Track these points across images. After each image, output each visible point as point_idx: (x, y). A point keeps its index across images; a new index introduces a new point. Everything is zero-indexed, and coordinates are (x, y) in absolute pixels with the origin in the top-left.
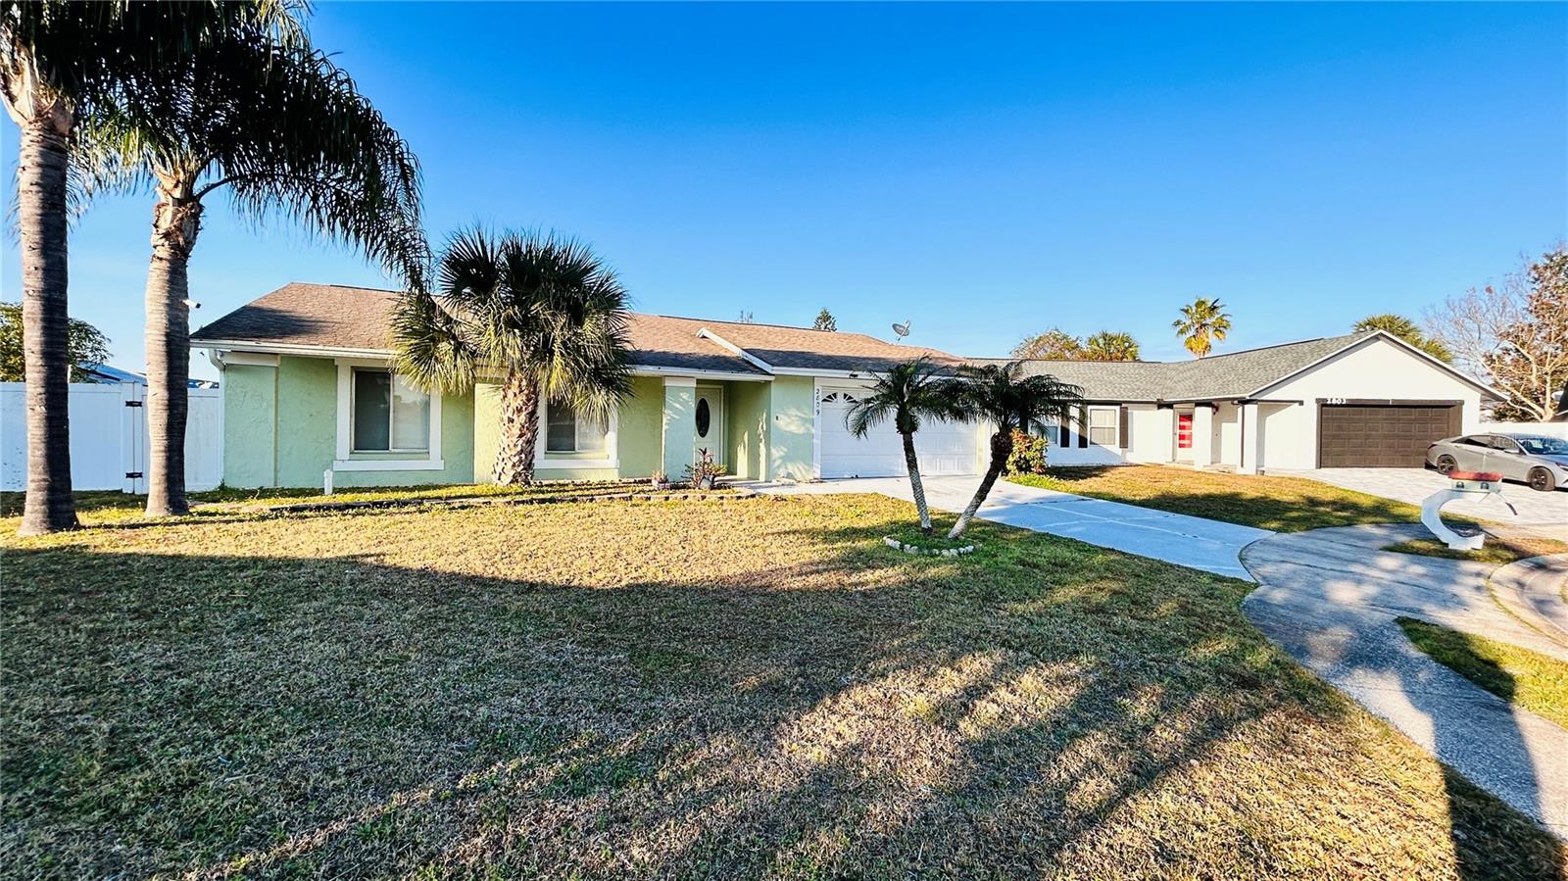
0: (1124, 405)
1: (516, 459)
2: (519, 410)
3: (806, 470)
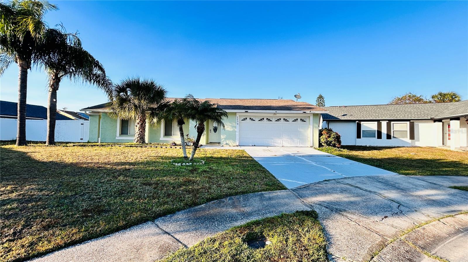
0: (411, 121)
1: (138, 136)
2: (138, 124)
3: (233, 142)
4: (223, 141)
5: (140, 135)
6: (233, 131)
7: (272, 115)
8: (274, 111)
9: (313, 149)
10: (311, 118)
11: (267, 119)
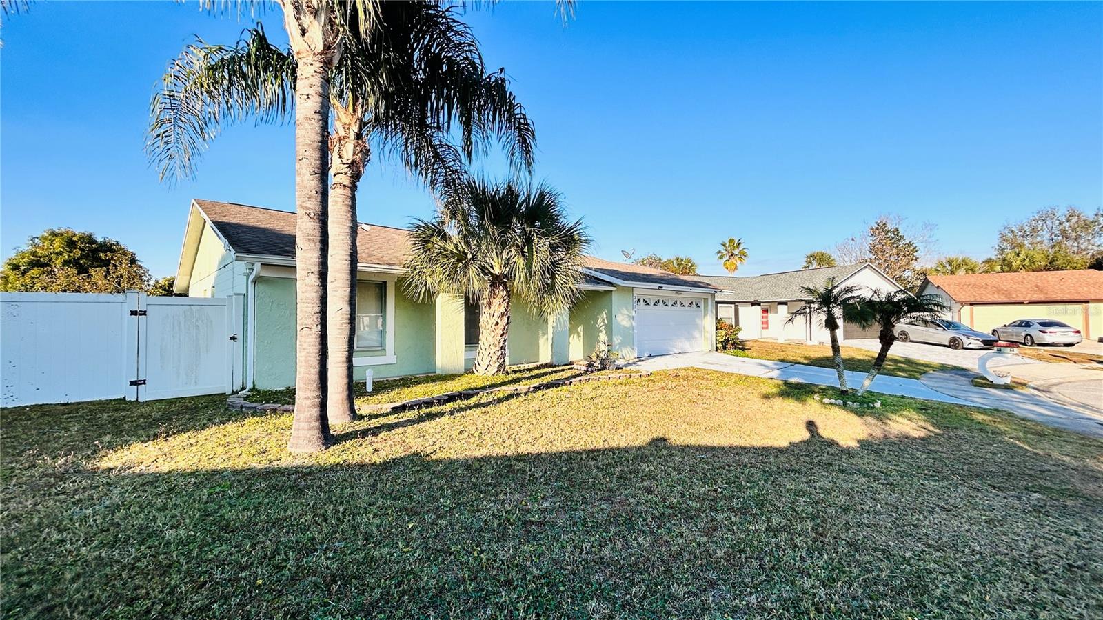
0: (736, 304)
3: (631, 352)
6: (630, 327)
9: (711, 355)
11: (664, 302)
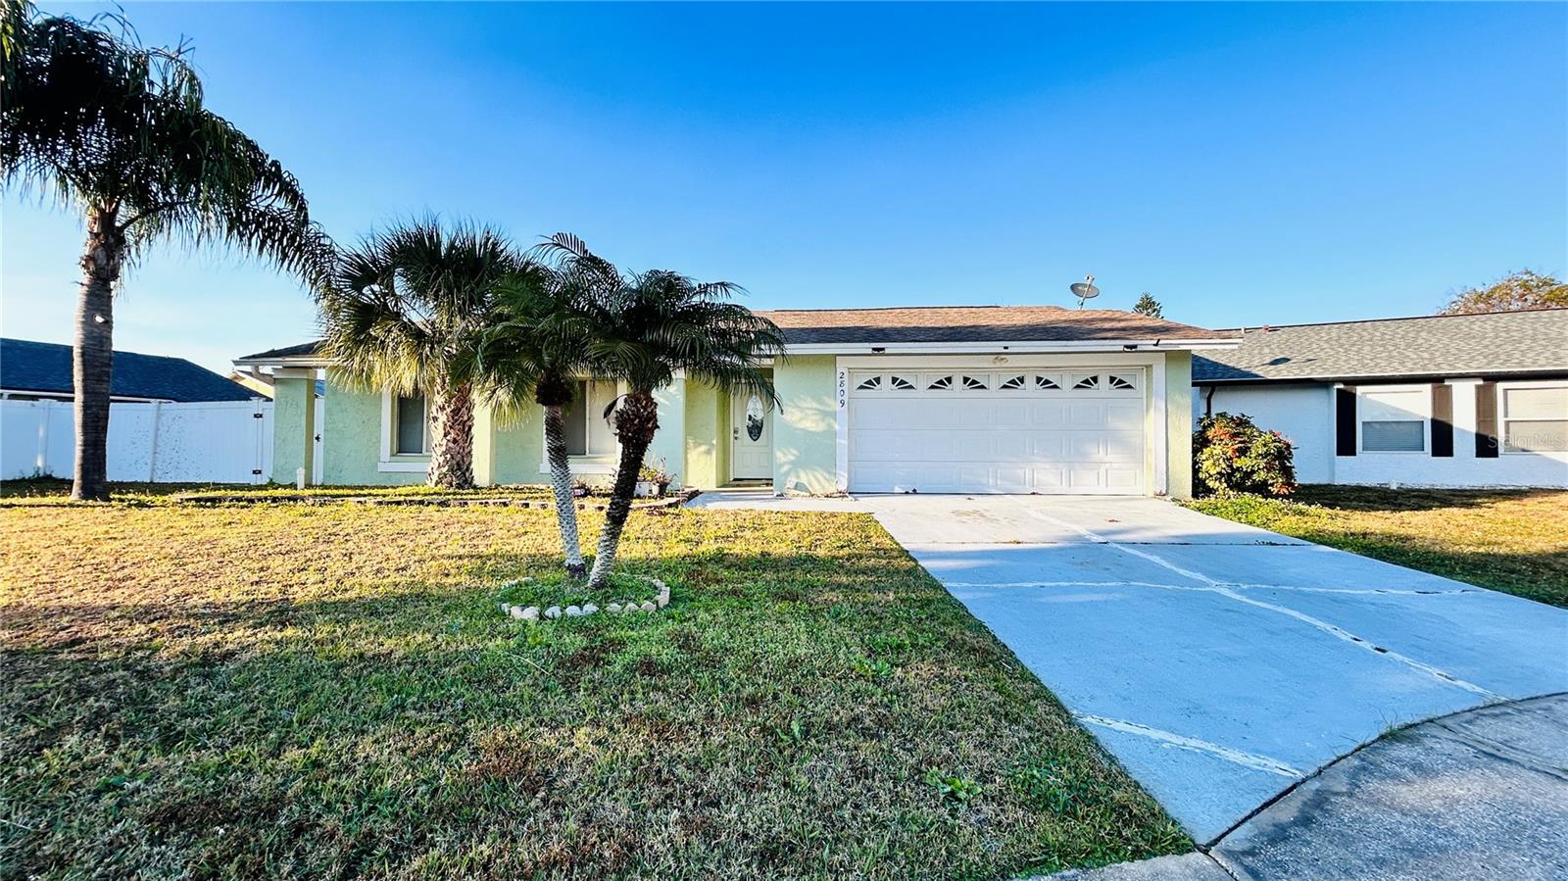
1: (441, 459)
2: (442, 409)
3: (825, 478)
4: (787, 474)
5: (449, 456)
6: (825, 431)
7: (987, 362)
8: (996, 346)
9: (1166, 505)
10: (1159, 370)
11: (966, 380)
